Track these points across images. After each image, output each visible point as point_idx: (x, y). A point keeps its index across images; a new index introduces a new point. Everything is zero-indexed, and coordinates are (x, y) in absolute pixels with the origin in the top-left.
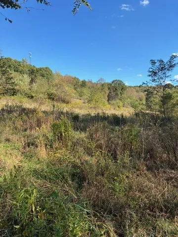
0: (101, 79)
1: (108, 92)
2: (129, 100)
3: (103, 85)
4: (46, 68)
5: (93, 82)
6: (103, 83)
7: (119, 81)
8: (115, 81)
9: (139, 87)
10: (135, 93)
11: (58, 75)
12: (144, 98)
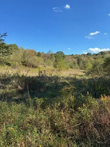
0: (50, 51)
1: (55, 59)
2: (68, 63)
3: (51, 55)
4: (14, 45)
5: (45, 53)
6: (51, 53)
7: (61, 52)
8: (59, 52)
9: (72, 55)
10: (71, 59)
11: (22, 49)
12: (76, 62)
